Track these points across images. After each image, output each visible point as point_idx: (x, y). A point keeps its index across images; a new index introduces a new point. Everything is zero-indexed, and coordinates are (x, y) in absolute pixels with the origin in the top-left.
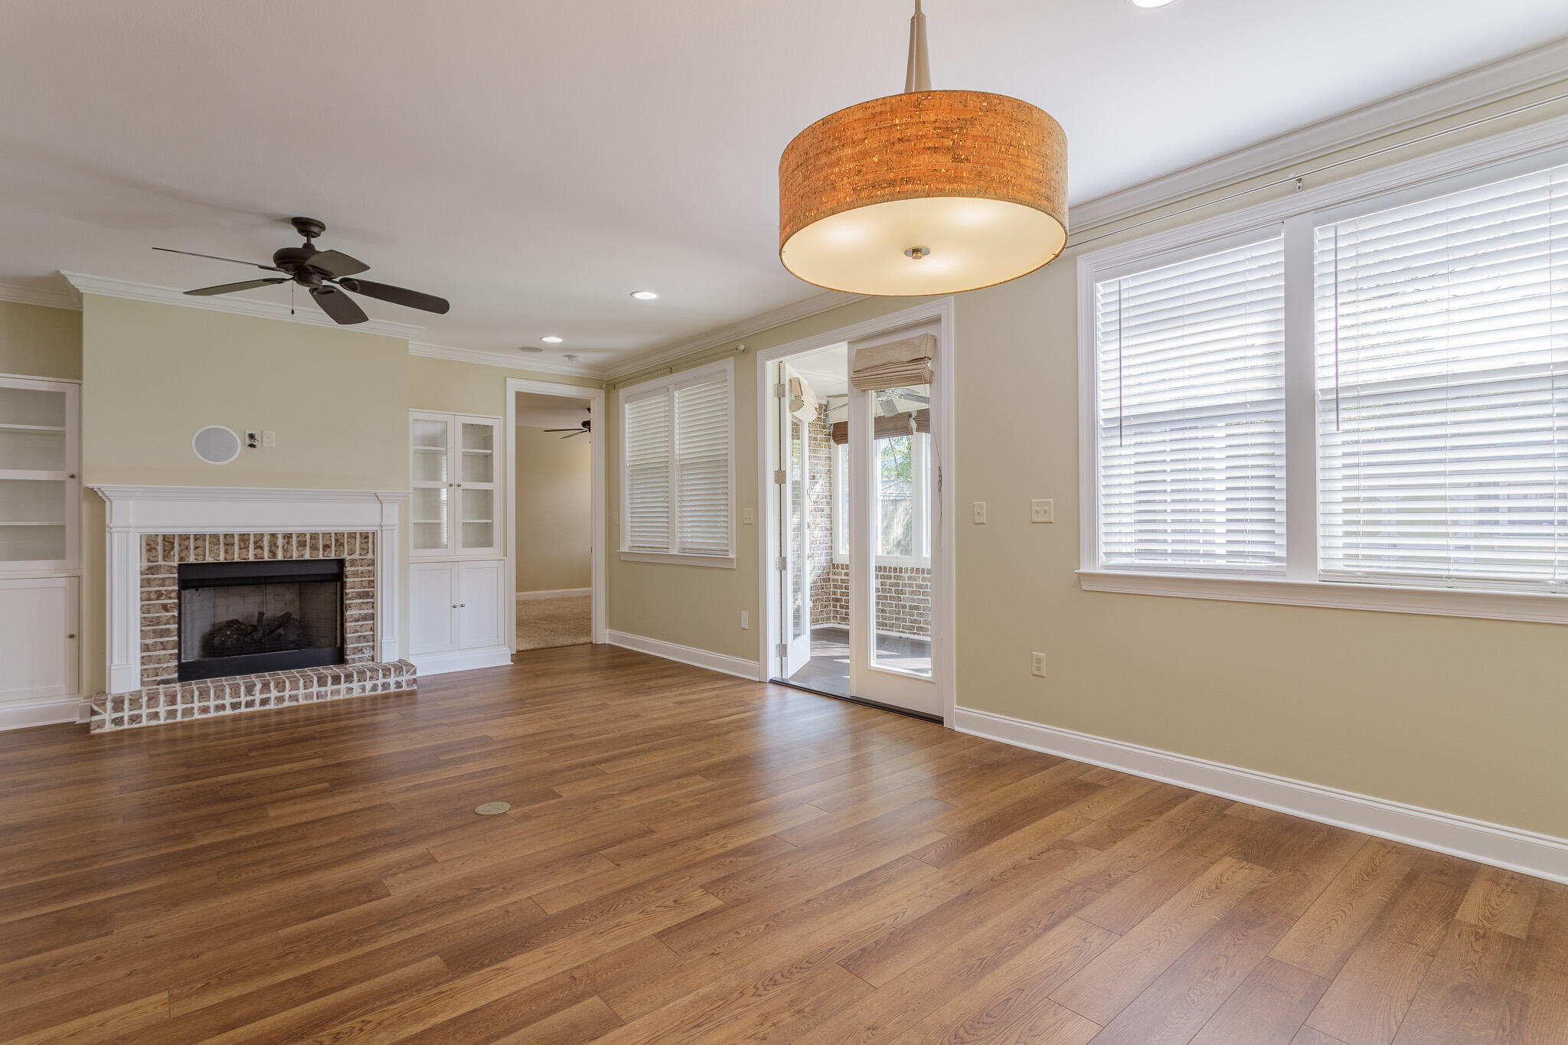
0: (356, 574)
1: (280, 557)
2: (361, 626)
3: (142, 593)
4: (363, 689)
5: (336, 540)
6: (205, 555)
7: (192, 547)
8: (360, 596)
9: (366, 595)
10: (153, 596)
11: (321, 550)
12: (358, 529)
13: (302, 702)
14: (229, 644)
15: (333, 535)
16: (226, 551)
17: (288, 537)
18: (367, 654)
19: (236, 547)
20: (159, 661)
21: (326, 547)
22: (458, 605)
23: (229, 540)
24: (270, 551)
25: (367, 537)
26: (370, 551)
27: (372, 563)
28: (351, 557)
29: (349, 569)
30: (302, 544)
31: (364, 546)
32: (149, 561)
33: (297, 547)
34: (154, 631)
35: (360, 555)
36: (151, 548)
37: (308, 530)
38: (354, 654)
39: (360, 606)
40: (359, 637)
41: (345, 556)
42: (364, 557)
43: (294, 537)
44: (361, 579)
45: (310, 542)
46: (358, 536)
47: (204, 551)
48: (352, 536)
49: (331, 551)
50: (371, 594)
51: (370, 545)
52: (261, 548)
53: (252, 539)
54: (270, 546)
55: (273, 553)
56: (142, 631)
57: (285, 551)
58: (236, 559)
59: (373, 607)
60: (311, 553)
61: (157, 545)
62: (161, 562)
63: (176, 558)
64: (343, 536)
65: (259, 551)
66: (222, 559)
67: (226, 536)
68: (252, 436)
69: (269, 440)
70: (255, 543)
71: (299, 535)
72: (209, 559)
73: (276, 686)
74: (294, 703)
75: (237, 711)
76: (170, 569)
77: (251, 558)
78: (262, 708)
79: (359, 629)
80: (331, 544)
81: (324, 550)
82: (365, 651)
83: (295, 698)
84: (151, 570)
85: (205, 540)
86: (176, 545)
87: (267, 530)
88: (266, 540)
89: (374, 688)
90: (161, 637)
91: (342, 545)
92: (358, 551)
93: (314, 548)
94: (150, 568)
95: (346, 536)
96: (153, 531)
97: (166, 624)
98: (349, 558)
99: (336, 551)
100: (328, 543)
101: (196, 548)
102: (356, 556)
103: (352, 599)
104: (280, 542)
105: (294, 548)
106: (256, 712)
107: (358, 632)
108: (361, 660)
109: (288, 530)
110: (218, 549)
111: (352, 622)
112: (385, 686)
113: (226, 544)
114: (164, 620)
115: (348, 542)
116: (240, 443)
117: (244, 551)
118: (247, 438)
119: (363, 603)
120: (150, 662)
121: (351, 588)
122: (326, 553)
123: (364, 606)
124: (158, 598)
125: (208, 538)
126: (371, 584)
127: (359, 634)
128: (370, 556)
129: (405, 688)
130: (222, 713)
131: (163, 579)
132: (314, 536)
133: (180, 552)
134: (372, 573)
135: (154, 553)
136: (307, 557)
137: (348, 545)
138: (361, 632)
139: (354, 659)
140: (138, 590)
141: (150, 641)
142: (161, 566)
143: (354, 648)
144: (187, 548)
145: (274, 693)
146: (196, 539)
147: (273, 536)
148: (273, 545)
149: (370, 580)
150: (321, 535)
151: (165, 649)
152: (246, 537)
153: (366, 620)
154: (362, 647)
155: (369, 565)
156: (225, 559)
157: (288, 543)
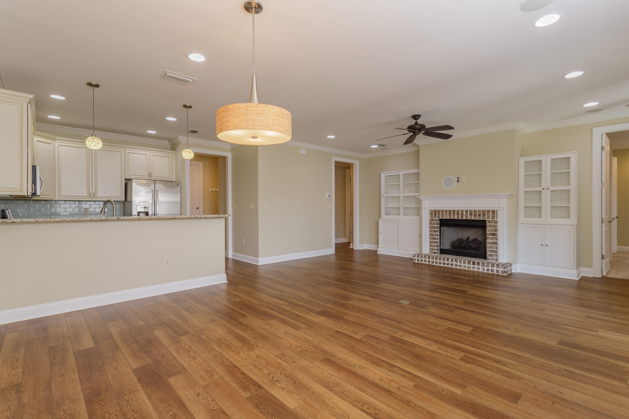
0: (490, 226)
1: (464, 218)
2: (492, 246)
3: (430, 226)
4: (484, 269)
5: (483, 213)
6: (444, 216)
7: (441, 214)
8: (492, 234)
9: (494, 235)
10: (432, 228)
11: (477, 216)
12: (491, 209)
13: (463, 268)
14: (455, 245)
15: (482, 211)
16: (449, 216)
17: (467, 211)
18: (495, 258)
19: (452, 214)
20: (433, 247)
21: (479, 215)
22: (544, 245)
23: (450, 212)
24: (461, 216)
25: (494, 212)
26: (496, 217)
27: (496, 222)
28: (488, 219)
29: (488, 224)
30: (471, 214)
31: (493, 215)
32: (431, 217)
33: (470, 215)
34: (432, 238)
35: (492, 219)
36: (432, 214)
37: (473, 209)
38: (490, 256)
39: (492, 239)
40: (492, 250)
41: (486, 219)
42: (493, 220)
43: (469, 211)
44: (492, 228)
45: (474, 214)
46: (491, 212)
47: (444, 215)
48: (489, 211)
49: (481, 217)
50: (496, 234)
51: (496, 215)
52: (459, 215)
53: (456, 212)
54: (461, 214)
55: (462, 217)
56: (430, 237)
57: (466, 216)
58: (452, 218)
59: (497, 240)
60: (474, 217)
61: (434, 213)
62: (434, 218)
63: (437, 217)
64: (485, 211)
65: (458, 216)
66: (448, 218)
67: (449, 210)
68: (458, 178)
69: (463, 179)
70: (457, 213)
71: (470, 211)
72: (445, 218)
73: (455, 260)
74: (460, 268)
75: (444, 266)
76: (436, 220)
77: (456, 218)
78: (451, 267)
79: (491, 247)
80: (481, 214)
81: (478, 216)
82: (494, 256)
83: (460, 266)
84: (432, 220)
85: (444, 212)
86: (437, 213)
87: (460, 209)
88: (460, 212)
89: (488, 270)
90: (434, 240)
91: (485, 215)
92: (491, 217)
93: (475, 215)
94: (431, 219)
95: (486, 211)
96: (432, 209)
97: (435, 236)
98: (487, 220)
99: (483, 217)
100: (480, 214)
101: (442, 214)
102: (490, 219)
103: (489, 235)
104: (464, 213)
105: (469, 215)
106: (449, 267)
107: (491, 248)
108: (492, 259)
109: (466, 209)
110: (447, 215)
111: (489, 244)
112: (492, 270)
113: (449, 213)
114: (434, 235)
115: (487, 214)
116: (455, 180)
117: (454, 215)
118: (457, 179)
119: (493, 237)
120: (432, 246)
121: (489, 231)
122: (479, 218)
123: (493, 239)
124: (433, 228)
125: (444, 211)
126: (496, 230)
127: (491, 249)
128: (495, 219)
129: (500, 273)
130: (440, 265)
131: (434, 223)
132: (475, 211)
133: (438, 215)
134: (496, 226)
135: (432, 215)
136: (473, 218)
137: (487, 215)
138: (492, 249)
139: (489, 258)
140: (429, 225)
141: (431, 240)
142: (433, 219)
143: (490, 254)
144: (440, 214)
145: (454, 263)
146: (442, 212)
147: (462, 211)
148: (462, 214)
149: (495, 229)
150: (477, 211)
151: (435, 243)
152: (454, 211)
153: (495, 244)
154: (493, 254)
155: (495, 223)
156: (449, 218)
157: (467, 213)
